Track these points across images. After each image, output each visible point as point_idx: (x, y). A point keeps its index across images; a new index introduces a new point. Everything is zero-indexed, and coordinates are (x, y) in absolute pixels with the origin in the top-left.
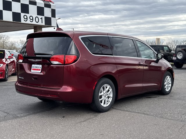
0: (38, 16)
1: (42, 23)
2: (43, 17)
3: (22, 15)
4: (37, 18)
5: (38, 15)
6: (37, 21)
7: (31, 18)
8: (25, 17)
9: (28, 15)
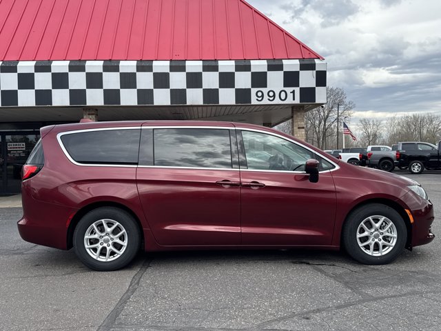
0: (286, 89)
1: (294, 99)
2: (297, 90)
3: (254, 91)
4: (283, 93)
5: (284, 86)
6: (283, 98)
7: (271, 94)
8: (260, 94)
9: (265, 90)
